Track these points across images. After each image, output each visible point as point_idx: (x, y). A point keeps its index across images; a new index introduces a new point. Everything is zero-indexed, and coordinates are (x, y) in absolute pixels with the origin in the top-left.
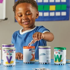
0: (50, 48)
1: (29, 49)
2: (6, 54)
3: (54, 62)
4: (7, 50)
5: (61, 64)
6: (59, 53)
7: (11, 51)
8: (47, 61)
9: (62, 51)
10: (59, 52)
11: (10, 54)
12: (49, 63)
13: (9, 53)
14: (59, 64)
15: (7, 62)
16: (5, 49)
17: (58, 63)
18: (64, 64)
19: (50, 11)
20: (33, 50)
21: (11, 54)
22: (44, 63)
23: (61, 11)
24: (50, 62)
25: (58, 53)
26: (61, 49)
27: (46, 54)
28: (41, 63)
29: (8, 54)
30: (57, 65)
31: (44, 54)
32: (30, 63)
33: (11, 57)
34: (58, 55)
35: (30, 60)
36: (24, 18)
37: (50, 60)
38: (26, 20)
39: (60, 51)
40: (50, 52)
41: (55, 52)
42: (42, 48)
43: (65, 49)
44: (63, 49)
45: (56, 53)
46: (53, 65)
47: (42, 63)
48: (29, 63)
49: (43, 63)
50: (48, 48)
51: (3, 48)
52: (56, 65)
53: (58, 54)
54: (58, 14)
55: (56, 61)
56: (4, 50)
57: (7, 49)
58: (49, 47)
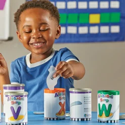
0: (90, 92)
1: (54, 94)
2: (10, 102)
3: (98, 118)
4: (12, 96)
5: (109, 122)
6: (107, 101)
7: (20, 97)
8: (85, 115)
9: (112, 98)
10: (106, 98)
11: (17, 102)
12: (88, 119)
13: (15, 101)
14: (107, 122)
15: (11, 118)
16: (9, 94)
17: (104, 118)
18: (116, 121)
19: (89, 25)
20: (62, 96)
21: (19, 103)
22: (80, 120)
23: (110, 24)
24: (91, 117)
25: (105, 100)
26: (111, 94)
27: (83, 103)
28: (73, 120)
29: (13, 103)
30: (104, 122)
31: (80, 103)
32: (57, 119)
33: (19, 109)
34: (104, 105)
35: (56, 114)
36: (35, 36)
37: (90, 113)
38: (38, 40)
39: (108, 97)
40: (90, 100)
41: (99, 100)
42: (75, 92)
43: (118, 94)
44: (114, 94)
45: (101, 100)
46: (96, 122)
47: (76, 120)
48: (55, 119)
49: (78, 119)
50: (87, 93)
51: (5, 91)
52: (101, 122)
53: (104, 102)
54: (105, 30)
55: (101, 115)
56: (7, 96)
57: (12, 94)
58: (89, 90)
